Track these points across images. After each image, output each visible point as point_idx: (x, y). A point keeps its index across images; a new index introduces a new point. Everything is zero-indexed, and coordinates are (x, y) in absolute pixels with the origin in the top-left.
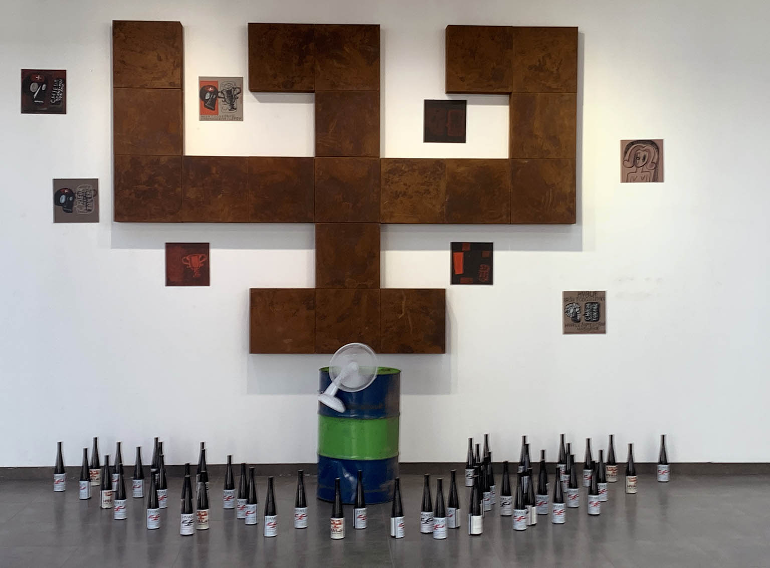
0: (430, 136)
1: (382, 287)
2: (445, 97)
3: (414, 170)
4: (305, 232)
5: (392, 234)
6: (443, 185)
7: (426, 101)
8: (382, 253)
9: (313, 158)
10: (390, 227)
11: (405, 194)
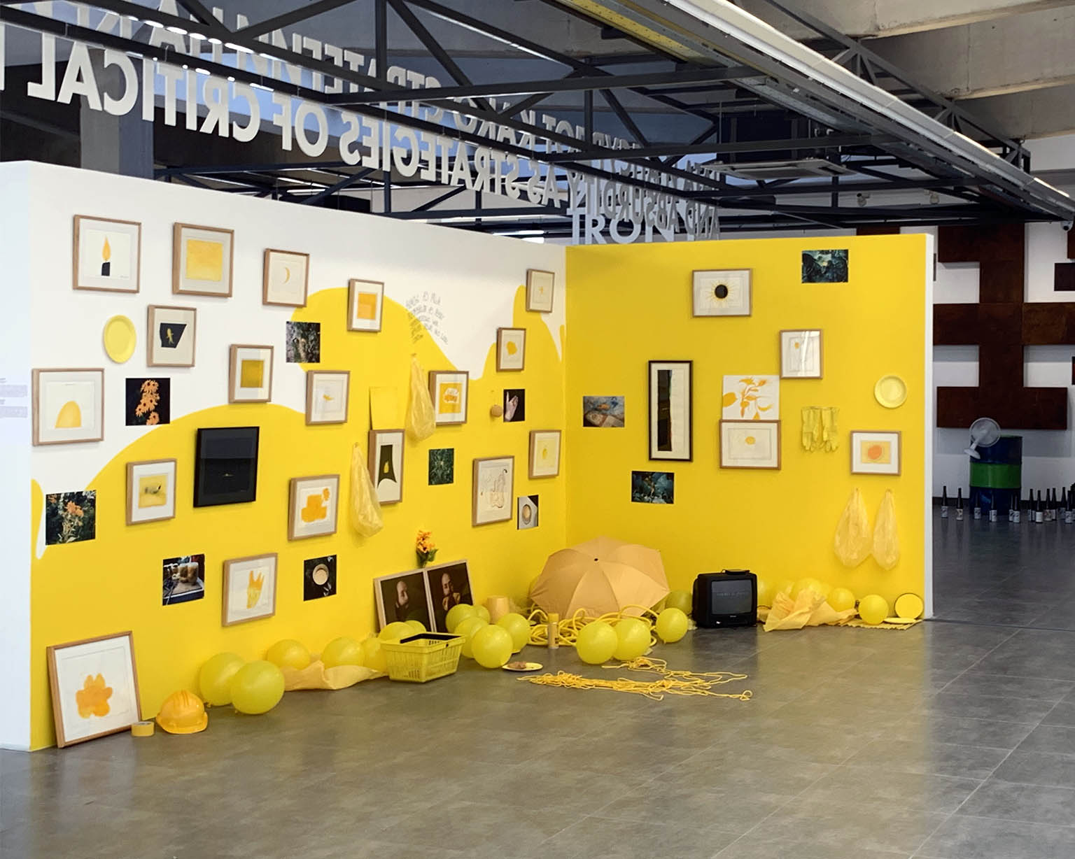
0: (1059, 287)
1: (1025, 386)
2: (1069, 261)
3: (1044, 310)
4: (974, 350)
5: (1033, 351)
6: (1064, 320)
7: (1056, 265)
8: (1025, 364)
9: (977, 304)
10: (1031, 347)
11: (1038, 325)
